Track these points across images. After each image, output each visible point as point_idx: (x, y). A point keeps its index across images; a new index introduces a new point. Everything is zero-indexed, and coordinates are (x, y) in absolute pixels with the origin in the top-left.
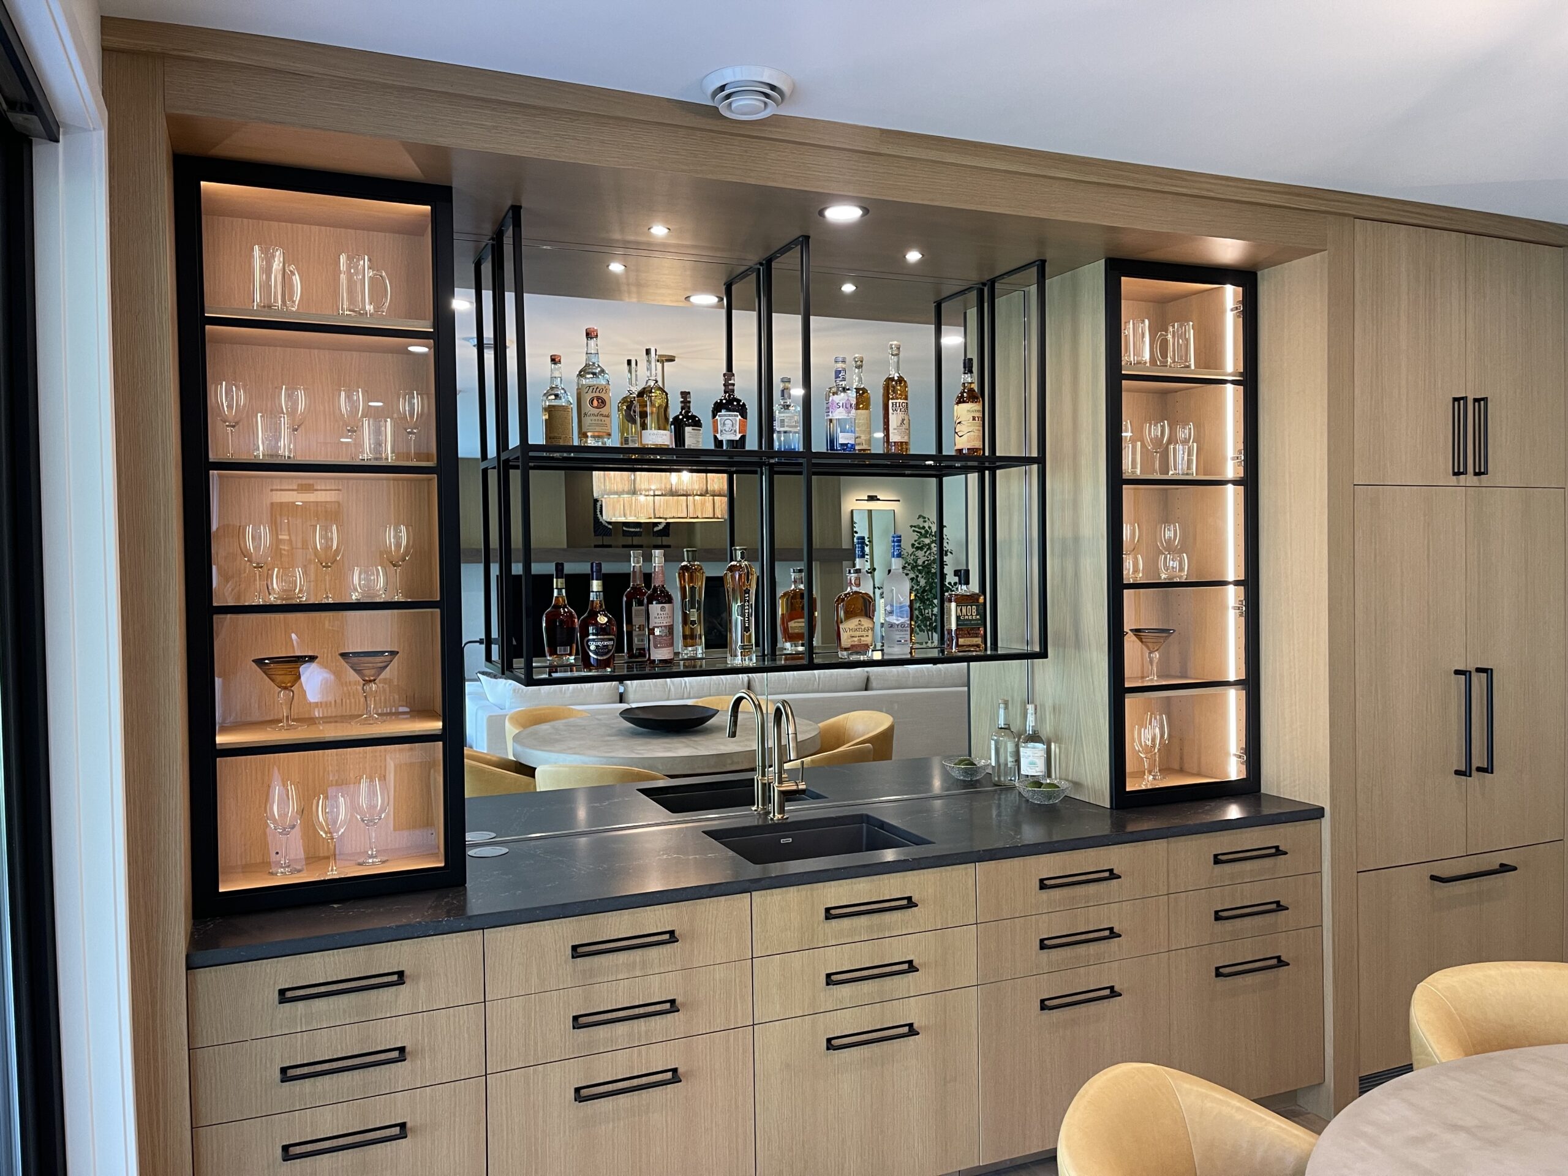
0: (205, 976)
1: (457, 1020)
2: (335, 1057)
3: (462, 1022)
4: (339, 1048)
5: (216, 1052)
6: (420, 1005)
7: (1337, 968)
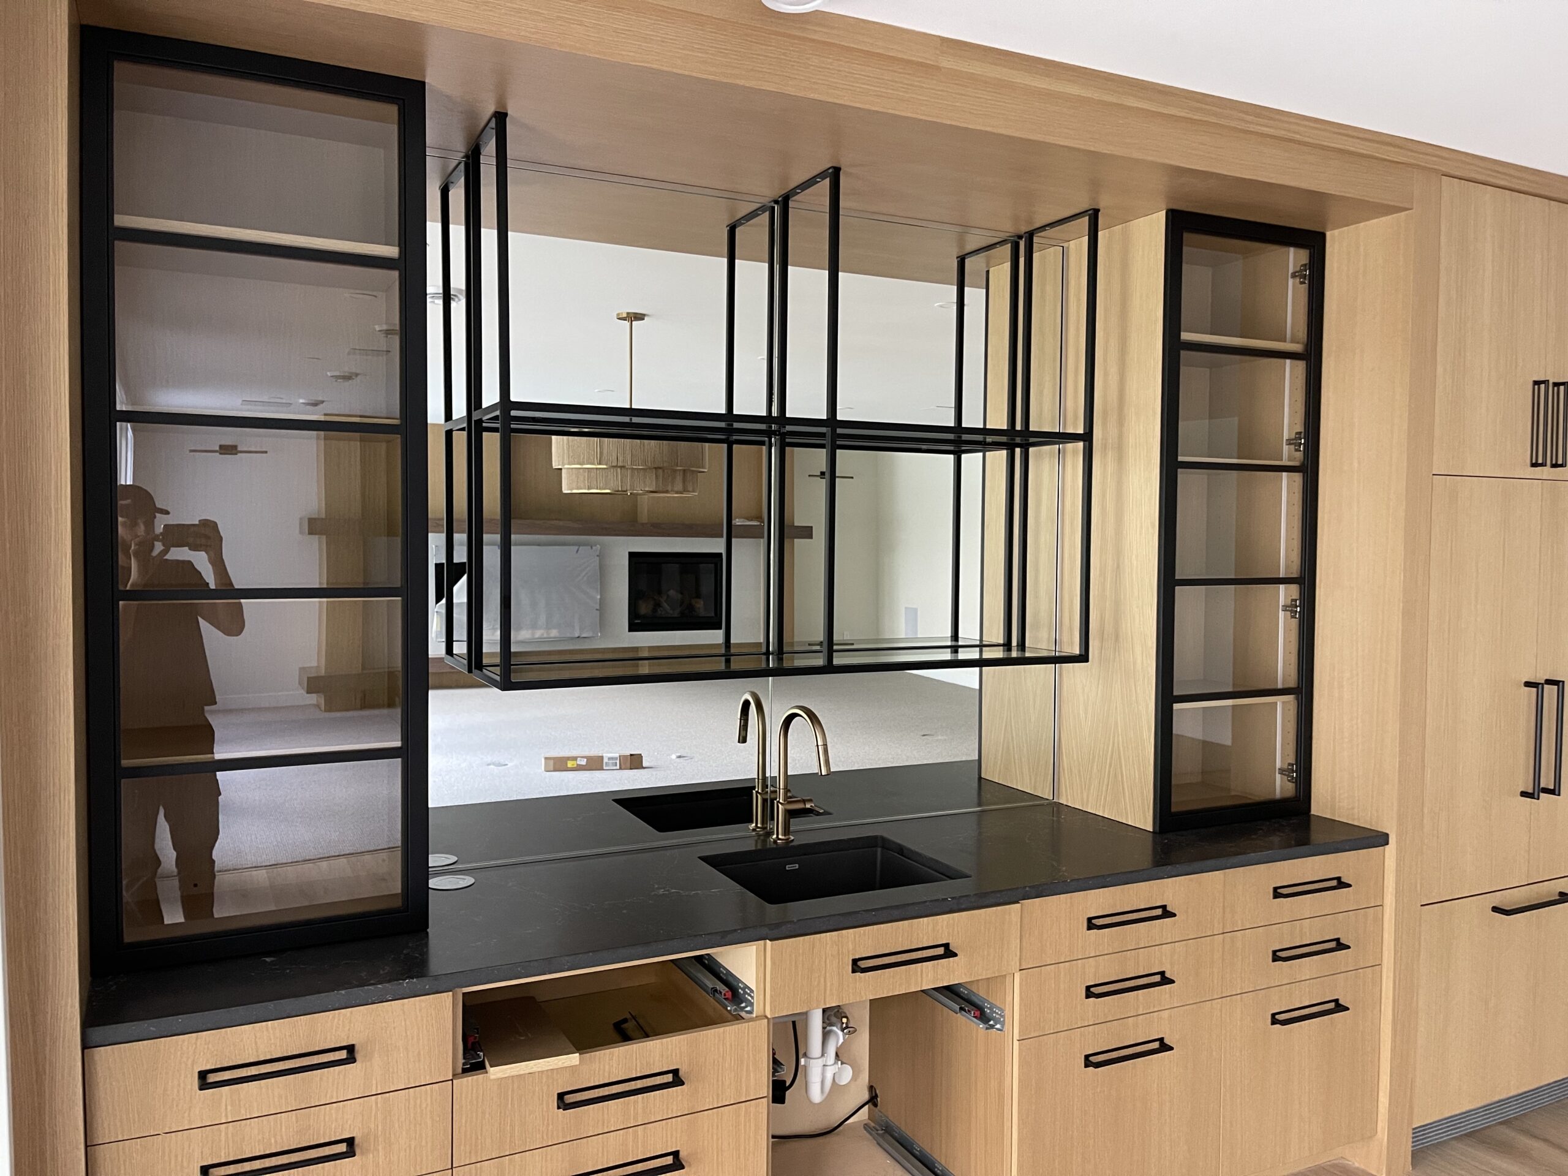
0: (106, 1056)
1: (418, 1102)
2: (268, 1152)
3: (424, 1106)
4: (273, 1141)
5: (121, 1148)
6: (374, 1086)
7: (1396, 1012)
